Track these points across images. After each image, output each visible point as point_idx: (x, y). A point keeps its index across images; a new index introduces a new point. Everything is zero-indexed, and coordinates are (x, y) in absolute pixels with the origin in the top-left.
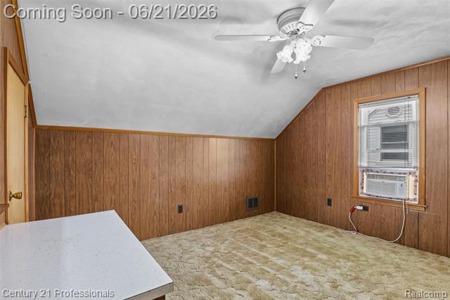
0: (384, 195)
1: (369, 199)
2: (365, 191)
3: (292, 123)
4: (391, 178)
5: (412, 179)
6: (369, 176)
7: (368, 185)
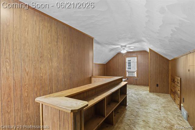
0: (131, 76)
1: (128, 77)
2: (127, 75)
3: (110, 60)
4: (133, 72)
5: (136, 72)
6: (128, 72)
7: (128, 74)
